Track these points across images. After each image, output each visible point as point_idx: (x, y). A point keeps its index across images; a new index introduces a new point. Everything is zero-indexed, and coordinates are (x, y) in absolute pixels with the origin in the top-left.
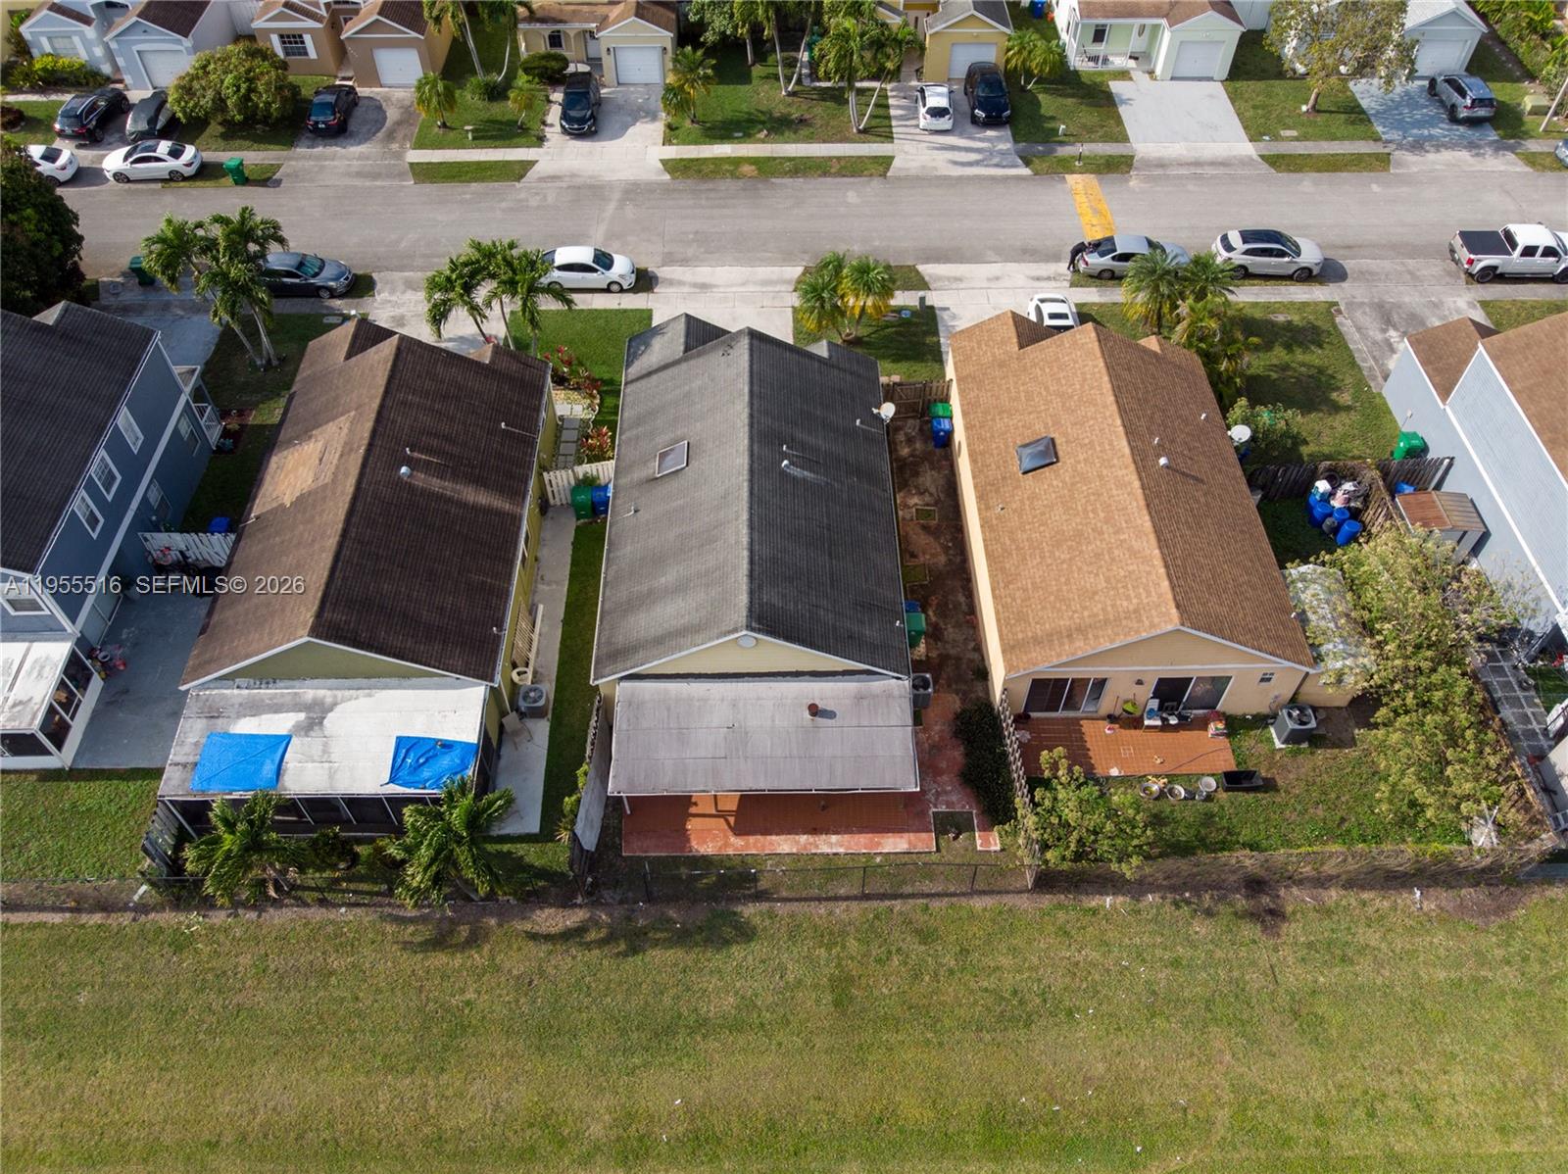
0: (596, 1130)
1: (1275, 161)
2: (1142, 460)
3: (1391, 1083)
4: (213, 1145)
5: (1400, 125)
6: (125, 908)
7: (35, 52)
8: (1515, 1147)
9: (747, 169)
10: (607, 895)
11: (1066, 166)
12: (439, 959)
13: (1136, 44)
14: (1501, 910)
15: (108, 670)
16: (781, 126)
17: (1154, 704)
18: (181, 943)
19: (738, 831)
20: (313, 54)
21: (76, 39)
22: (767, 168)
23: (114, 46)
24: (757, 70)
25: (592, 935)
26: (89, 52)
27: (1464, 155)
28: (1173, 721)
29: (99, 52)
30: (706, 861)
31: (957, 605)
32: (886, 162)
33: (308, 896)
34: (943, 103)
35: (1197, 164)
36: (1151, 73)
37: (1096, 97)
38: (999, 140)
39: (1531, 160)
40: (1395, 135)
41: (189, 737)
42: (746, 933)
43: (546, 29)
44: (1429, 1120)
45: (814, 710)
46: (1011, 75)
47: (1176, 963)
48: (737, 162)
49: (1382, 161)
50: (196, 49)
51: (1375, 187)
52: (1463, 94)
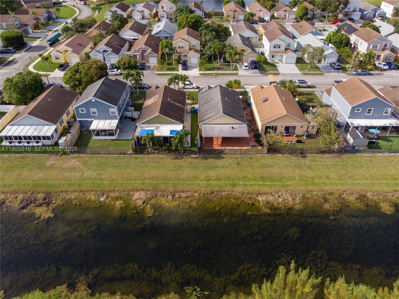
0: (202, 178)
1: (304, 74)
2: (281, 98)
3: (323, 174)
4: (145, 179)
5: (325, 69)
6: (127, 154)
7: (91, 58)
8: (342, 182)
9: (213, 74)
10: (201, 154)
11: (268, 74)
12: (177, 160)
13: (280, 58)
14: (340, 156)
15: (120, 129)
16: (219, 69)
17: (285, 132)
18: (136, 158)
19: (221, 147)
20: (138, 58)
21: (99, 56)
22: (217, 74)
23: (105, 57)
24: (214, 62)
25: (200, 158)
26: (100, 58)
27: (336, 73)
28: (288, 134)
29: (102, 58)
30: (216, 150)
31: (253, 124)
32: (238, 74)
33: (156, 153)
34: (247, 65)
35: (291, 74)
36: (282, 63)
37: (273, 66)
38: (257, 71)
39: (348, 74)
40: (325, 71)
41: (139, 130)
42: (223, 158)
43: (178, 54)
44: (329, 179)
45: (232, 128)
46: (258, 62)
47: (290, 162)
48: (212, 73)
49: (323, 74)
50: (119, 57)
51: (321, 77)
52: (335, 65)
